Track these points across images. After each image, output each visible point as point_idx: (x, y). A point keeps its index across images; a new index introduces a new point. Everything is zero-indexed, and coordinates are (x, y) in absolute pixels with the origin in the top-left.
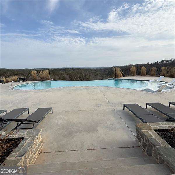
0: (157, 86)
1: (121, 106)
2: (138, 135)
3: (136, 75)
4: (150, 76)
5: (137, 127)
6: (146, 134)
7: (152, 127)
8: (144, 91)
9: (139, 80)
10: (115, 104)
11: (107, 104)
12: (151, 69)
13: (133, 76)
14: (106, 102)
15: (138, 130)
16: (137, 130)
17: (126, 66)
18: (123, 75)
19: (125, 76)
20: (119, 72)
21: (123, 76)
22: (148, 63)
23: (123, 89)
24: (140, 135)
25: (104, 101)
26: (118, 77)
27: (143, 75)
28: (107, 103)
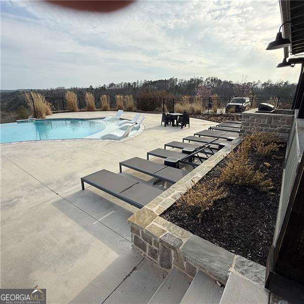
0: (118, 127)
1: (73, 183)
2: (136, 238)
3: (77, 109)
4: (101, 111)
5: (133, 224)
6: (155, 232)
7: (154, 210)
8: (104, 139)
9: (87, 119)
10: (58, 182)
11: (36, 190)
12: (101, 98)
13: (73, 111)
14: (30, 185)
15: (134, 229)
16: (132, 229)
17: (52, 91)
18: (52, 110)
19: (57, 113)
20: (41, 104)
21: (54, 113)
22: (91, 86)
23: (63, 143)
24: (140, 237)
25: (23, 184)
26: (41, 116)
27: (90, 109)
28: (38, 188)
